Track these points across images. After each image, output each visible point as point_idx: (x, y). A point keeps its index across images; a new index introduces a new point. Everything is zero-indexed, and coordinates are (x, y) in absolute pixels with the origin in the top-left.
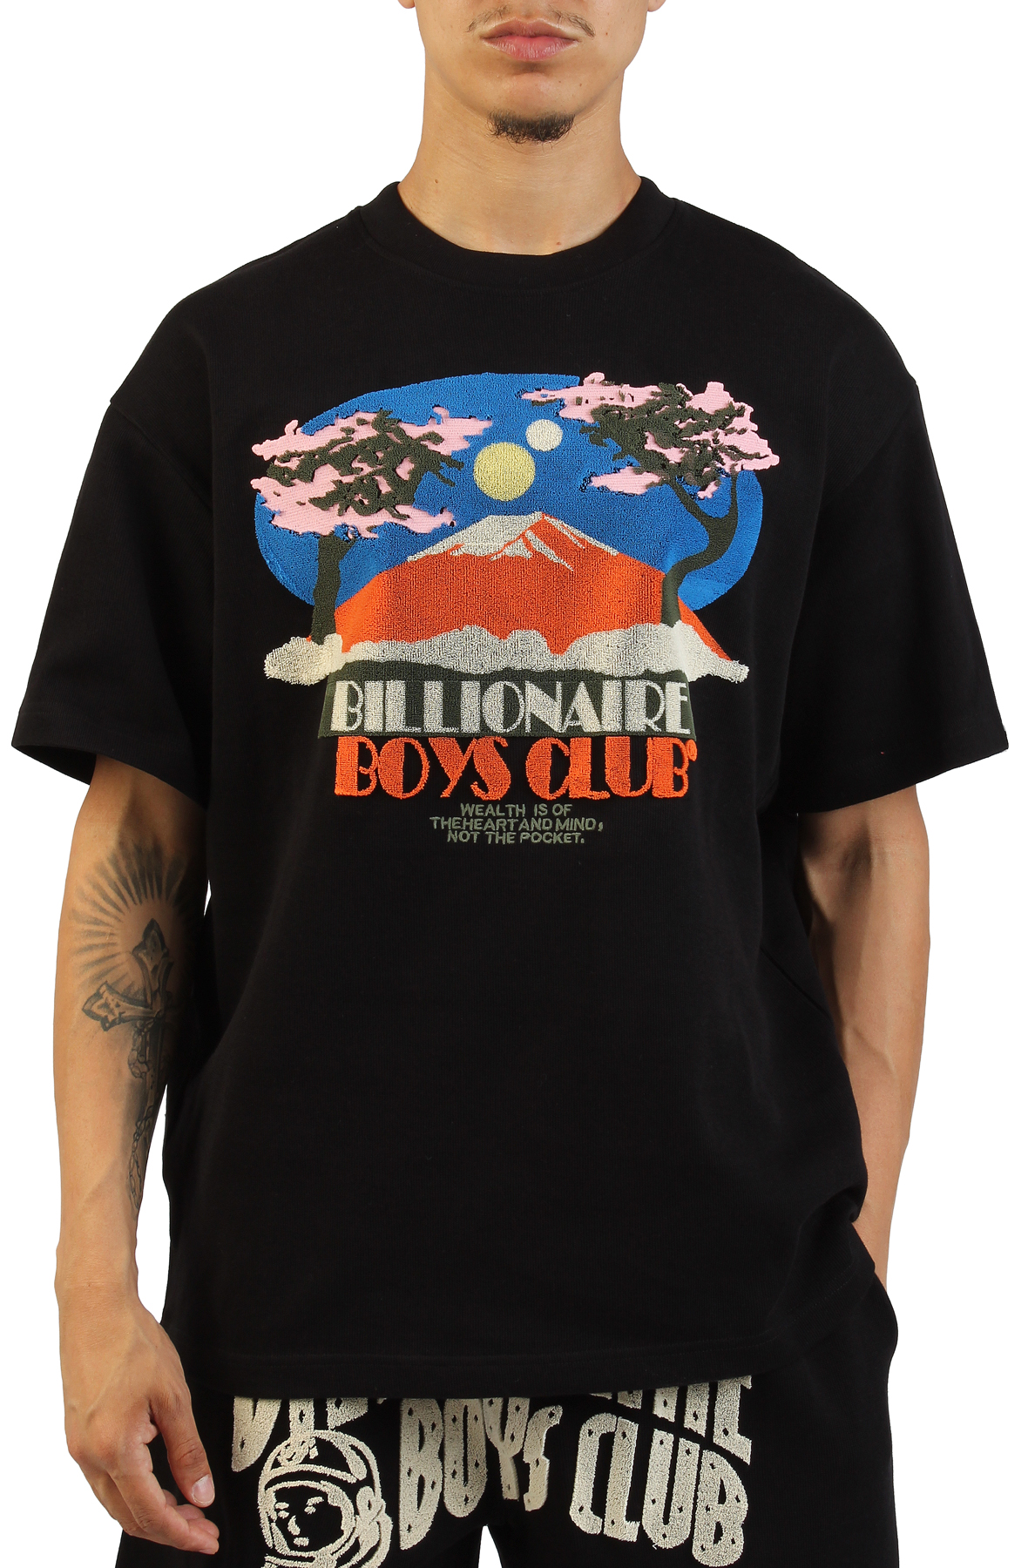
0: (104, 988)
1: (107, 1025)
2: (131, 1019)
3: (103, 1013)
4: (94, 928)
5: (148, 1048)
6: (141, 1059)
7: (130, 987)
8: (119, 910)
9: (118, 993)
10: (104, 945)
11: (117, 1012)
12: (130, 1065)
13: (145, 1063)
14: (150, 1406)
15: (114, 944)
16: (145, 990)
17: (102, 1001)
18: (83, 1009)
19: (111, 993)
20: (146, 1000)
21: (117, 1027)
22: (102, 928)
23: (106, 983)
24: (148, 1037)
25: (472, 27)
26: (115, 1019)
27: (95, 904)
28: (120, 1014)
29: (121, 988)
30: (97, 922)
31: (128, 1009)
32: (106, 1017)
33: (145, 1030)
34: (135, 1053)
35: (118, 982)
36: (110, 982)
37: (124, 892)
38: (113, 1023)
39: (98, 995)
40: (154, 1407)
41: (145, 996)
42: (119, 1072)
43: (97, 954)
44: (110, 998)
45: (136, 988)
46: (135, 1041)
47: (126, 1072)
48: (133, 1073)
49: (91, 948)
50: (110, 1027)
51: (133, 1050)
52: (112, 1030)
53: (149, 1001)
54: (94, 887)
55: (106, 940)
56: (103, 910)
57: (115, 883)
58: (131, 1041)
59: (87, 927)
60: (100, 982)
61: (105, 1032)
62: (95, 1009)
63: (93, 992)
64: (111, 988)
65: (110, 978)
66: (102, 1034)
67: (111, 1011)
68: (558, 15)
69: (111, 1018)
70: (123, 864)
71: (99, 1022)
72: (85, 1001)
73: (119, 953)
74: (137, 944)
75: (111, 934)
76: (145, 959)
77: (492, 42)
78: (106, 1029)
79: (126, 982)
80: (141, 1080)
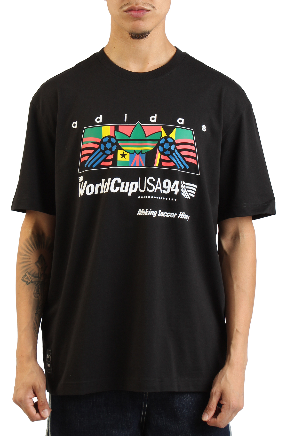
0: (27, 273)
1: (28, 283)
2: (35, 282)
3: (27, 280)
4: (25, 257)
5: (39, 290)
6: (37, 293)
7: (34, 273)
8: (32, 252)
9: (31, 275)
10: (27, 262)
11: (30, 280)
12: (34, 294)
13: (39, 293)
14: (33, 389)
15: (30, 261)
16: (38, 274)
17: (26, 277)
18: (22, 279)
19: (29, 275)
20: (39, 276)
21: (30, 284)
22: (27, 257)
23: (28, 272)
24: (39, 286)
25: (121, 8)
26: (30, 282)
27: (25, 250)
28: (31, 280)
29: (32, 273)
30: (26, 255)
31: (33, 279)
32: (28, 281)
33: (39, 285)
34: (35, 291)
35: (31, 272)
36: (29, 272)
37: (33, 247)
38: (30, 283)
39: (25, 275)
40: (34, 388)
41: (39, 275)
42: (31, 296)
43: (25, 264)
44: (29, 276)
45: (36, 273)
46: (35, 288)
47: (33, 297)
48: (35, 297)
49: (24, 262)
50: (29, 284)
51: (35, 290)
52: (29, 285)
53: (40, 277)
54: (25, 246)
55: (28, 260)
56: (27, 252)
57: (31, 244)
58: (34, 288)
59: (23, 257)
60: (26, 272)
61: (27, 286)
62: (25, 279)
63: (24, 274)
64: (29, 273)
65: (29, 271)
66: (26, 286)
67: (29, 280)
68: (145, 4)
69: (29, 281)
70: (33, 239)
71: (26, 283)
72: (22, 277)
73: (31, 264)
74: (36, 261)
75: (29, 259)
76: (39, 265)
77: (126, 12)
78: (27, 285)
79: (33, 272)
80: (37, 298)
